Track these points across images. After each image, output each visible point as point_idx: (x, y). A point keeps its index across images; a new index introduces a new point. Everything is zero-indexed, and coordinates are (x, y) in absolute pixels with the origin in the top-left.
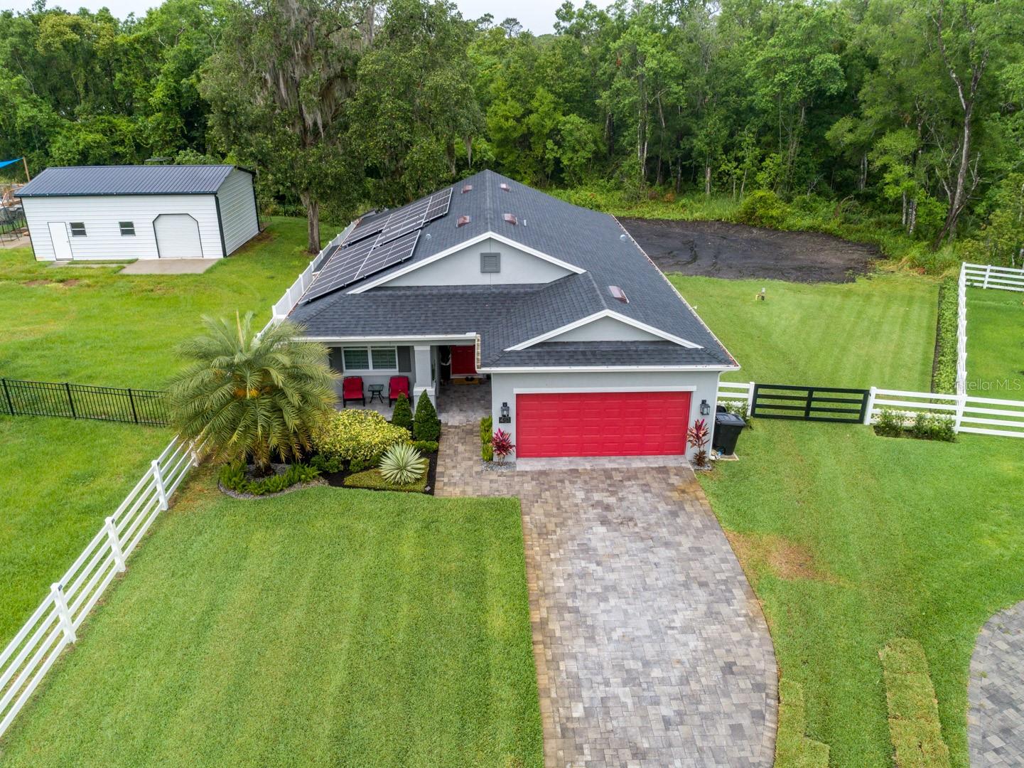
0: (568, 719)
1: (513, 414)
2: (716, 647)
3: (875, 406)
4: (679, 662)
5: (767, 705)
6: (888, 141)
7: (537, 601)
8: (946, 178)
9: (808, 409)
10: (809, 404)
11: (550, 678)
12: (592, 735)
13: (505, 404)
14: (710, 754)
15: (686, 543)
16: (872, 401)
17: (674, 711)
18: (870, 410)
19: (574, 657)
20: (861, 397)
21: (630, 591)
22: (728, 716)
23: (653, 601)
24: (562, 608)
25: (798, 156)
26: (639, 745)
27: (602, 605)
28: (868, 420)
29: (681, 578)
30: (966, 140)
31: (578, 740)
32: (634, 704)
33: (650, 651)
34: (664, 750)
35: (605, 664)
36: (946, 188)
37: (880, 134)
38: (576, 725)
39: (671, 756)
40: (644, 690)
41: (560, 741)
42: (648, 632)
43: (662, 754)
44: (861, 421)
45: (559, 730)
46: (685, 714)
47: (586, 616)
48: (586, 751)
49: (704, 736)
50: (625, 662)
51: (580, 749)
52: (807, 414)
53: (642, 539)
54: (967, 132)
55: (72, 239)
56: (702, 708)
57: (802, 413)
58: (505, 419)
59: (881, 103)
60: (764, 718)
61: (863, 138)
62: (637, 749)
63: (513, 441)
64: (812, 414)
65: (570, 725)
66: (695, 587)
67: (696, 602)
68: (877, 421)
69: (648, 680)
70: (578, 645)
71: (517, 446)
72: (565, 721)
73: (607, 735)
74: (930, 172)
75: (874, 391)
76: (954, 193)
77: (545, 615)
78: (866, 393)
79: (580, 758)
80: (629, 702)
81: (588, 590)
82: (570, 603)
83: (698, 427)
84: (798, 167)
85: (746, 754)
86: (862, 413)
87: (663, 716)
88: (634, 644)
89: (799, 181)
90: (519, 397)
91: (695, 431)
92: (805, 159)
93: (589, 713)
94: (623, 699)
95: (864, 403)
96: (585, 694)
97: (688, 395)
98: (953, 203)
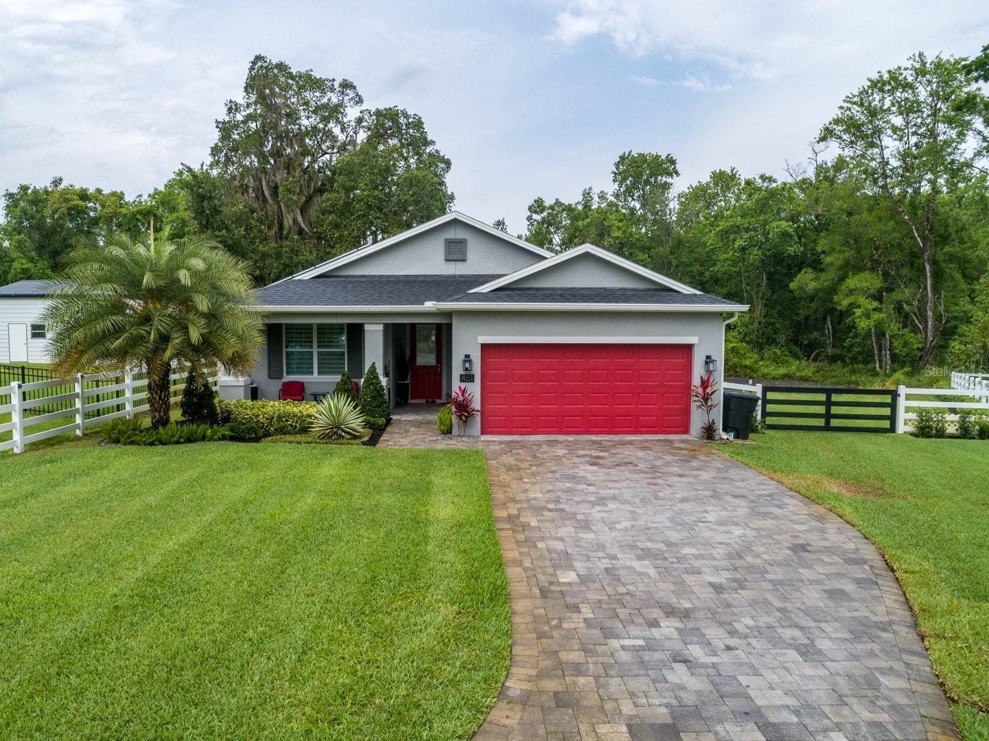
0: (551, 583)
1: (477, 371)
2: (775, 534)
3: (908, 410)
4: (721, 543)
5: (876, 575)
6: (852, 282)
7: (505, 504)
8: (915, 315)
9: (828, 416)
10: (828, 410)
11: (520, 553)
12: (592, 596)
13: (467, 356)
14: (802, 614)
15: (705, 476)
16: (902, 403)
17: (727, 579)
18: (902, 416)
19: (562, 539)
20: (888, 399)
21: (637, 501)
22: (818, 582)
23: (672, 505)
24: (538, 510)
25: (765, 317)
26: (674, 605)
27: (598, 508)
28: (901, 428)
29: (709, 493)
30: (928, 275)
31: (570, 600)
32: (659, 573)
33: (674, 536)
34: (720, 610)
35: (608, 545)
36: (917, 322)
37: (842, 279)
38: (563, 589)
39: (734, 614)
40: (673, 563)
41: (539, 602)
42: (668, 524)
43: (716, 613)
44: (892, 429)
45: (538, 592)
46: (746, 580)
47: (575, 514)
48: (584, 610)
49: (784, 598)
50: (638, 544)
51: (576, 609)
52: (828, 422)
53: (646, 473)
54: (928, 267)
55: (30, 341)
56: (769, 576)
57: (821, 422)
58: (467, 378)
59: (840, 251)
60: (877, 584)
61: (826, 284)
62: (673, 608)
63: (476, 404)
64: (835, 422)
65: (553, 588)
66: (728, 498)
67: (733, 506)
68: (910, 428)
69: (677, 556)
70: (567, 531)
71: (482, 412)
72: (547, 584)
73: (620, 597)
74: (899, 309)
75: (903, 390)
76: (926, 327)
77: (516, 512)
78: (894, 395)
79: (575, 615)
80: (652, 572)
81: (578, 499)
82: (551, 506)
83: (705, 384)
84: (766, 327)
85: (863, 612)
86: (892, 418)
87: (709, 583)
88: (647, 531)
89: (767, 340)
90: (485, 347)
91: (700, 390)
92: (771, 320)
93: (584, 580)
94: (640, 569)
95: (893, 406)
96: (577, 564)
97: (689, 348)
98: (926, 335)
